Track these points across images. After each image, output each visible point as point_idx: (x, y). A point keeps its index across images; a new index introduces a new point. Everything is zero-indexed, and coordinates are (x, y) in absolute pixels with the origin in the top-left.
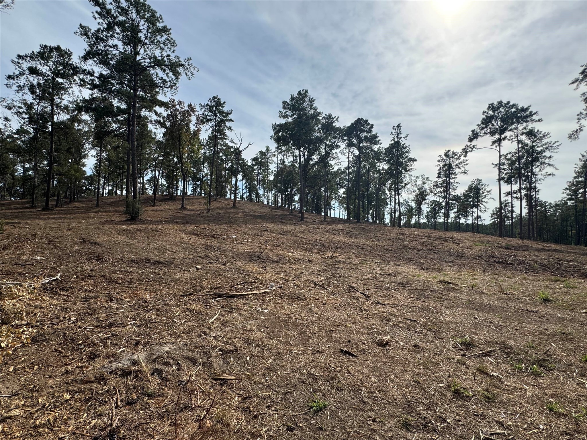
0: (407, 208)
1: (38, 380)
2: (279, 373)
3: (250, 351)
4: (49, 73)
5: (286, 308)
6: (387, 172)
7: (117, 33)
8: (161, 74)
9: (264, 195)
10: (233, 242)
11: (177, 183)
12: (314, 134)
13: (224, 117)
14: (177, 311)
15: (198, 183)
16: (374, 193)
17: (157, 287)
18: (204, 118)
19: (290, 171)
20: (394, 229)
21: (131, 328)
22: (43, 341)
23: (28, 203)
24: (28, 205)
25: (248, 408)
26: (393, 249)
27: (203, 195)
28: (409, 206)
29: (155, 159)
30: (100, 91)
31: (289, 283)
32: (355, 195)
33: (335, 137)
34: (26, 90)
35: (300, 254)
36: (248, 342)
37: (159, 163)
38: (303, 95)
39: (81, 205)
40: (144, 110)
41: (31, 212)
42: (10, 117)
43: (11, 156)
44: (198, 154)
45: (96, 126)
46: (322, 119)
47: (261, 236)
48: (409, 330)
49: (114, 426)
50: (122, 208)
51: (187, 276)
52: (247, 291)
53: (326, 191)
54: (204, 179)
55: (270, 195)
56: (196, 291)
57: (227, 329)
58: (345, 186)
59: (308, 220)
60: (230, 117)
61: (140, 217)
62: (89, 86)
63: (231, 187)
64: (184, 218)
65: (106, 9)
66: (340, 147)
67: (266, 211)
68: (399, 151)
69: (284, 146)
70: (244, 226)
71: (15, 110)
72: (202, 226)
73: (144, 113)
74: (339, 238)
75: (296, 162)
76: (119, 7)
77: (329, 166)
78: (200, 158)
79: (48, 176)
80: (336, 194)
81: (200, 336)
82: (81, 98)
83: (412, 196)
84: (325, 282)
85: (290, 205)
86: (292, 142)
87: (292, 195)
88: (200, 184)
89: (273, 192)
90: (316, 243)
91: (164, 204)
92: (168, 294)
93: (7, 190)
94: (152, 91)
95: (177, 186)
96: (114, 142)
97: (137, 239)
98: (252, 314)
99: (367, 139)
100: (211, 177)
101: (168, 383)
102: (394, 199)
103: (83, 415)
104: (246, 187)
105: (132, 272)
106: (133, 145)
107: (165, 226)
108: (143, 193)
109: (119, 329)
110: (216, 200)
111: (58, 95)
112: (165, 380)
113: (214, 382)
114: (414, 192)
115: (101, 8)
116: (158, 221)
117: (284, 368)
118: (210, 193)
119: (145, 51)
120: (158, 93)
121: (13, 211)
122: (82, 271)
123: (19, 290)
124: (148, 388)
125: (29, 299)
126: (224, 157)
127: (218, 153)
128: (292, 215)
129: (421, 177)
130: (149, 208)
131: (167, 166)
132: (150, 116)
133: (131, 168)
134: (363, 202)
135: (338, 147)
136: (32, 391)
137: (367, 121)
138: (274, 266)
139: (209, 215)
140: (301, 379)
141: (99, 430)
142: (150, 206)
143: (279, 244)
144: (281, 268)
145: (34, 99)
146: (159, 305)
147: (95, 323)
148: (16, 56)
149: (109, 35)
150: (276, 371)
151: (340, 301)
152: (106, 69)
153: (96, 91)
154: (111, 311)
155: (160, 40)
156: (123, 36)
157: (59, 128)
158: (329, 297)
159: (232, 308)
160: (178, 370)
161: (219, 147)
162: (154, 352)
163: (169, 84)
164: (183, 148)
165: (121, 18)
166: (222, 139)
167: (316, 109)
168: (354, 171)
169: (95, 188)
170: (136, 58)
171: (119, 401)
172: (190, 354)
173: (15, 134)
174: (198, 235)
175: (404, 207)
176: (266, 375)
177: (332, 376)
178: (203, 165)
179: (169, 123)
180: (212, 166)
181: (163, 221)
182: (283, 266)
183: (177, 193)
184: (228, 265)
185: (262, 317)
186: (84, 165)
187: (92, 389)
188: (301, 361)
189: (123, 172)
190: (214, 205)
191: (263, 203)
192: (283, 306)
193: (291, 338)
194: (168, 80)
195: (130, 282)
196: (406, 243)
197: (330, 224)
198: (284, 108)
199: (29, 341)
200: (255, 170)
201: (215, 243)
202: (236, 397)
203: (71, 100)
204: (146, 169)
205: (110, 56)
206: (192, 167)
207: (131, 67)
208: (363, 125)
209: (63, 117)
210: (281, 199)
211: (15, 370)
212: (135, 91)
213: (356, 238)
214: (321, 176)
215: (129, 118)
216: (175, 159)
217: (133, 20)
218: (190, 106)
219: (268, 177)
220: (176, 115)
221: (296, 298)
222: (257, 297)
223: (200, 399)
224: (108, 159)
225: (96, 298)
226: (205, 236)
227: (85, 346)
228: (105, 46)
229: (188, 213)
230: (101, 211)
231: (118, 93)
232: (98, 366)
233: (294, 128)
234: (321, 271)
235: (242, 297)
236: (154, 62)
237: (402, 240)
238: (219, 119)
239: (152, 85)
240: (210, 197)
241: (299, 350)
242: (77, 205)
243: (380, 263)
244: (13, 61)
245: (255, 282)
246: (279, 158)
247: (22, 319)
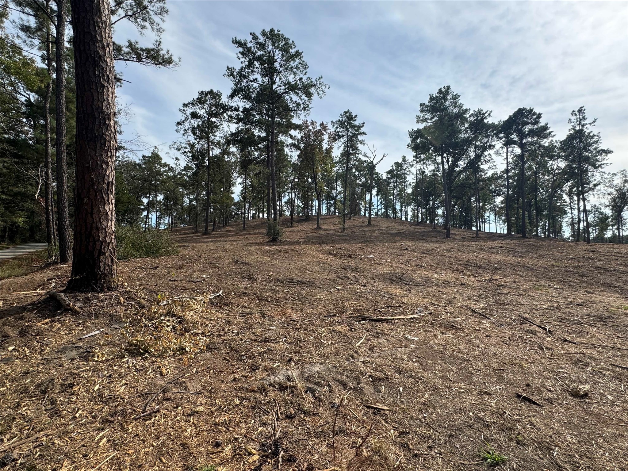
0: (598, 217)
1: (214, 383)
2: (439, 411)
3: (402, 382)
4: (205, 115)
5: (439, 337)
6: (564, 172)
7: (257, 68)
8: (295, 98)
9: (401, 210)
10: (371, 262)
11: (312, 203)
12: (460, 136)
13: (356, 131)
14: (324, 332)
15: (332, 202)
16: (546, 200)
17: (302, 306)
18: (336, 135)
19: (432, 182)
20: (578, 245)
21: (282, 345)
22: (215, 349)
23: (193, 228)
24: (193, 231)
25: (407, 444)
26: (580, 271)
27: (337, 214)
28: (602, 213)
29: (291, 182)
30: (244, 124)
31: (440, 309)
32: (518, 203)
33: (487, 136)
34: (190, 133)
35: (449, 276)
36: (400, 371)
37: (294, 185)
38: (444, 93)
39: (231, 229)
40: (281, 135)
41: (195, 236)
42: (179, 157)
43: (181, 190)
44: (331, 172)
45: (242, 156)
46: (470, 117)
47: (401, 256)
48: (621, 381)
49: (277, 436)
50: (265, 231)
51: (329, 296)
52: (392, 316)
53: (477, 201)
54: (337, 198)
55: (409, 209)
56: (339, 312)
57: (375, 355)
58: (503, 193)
59: (455, 237)
60: (363, 130)
61: (280, 239)
62: (235, 121)
63: (365, 203)
64: (320, 238)
65: (247, 48)
66: (494, 147)
67: (405, 228)
68: (583, 143)
69: (423, 154)
70: (381, 244)
71: (182, 150)
72: (338, 246)
73: (281, 138)
74: (497, 257)
75: (438, 171)
76: (257, 43)
77: (481, 171)
78: (333, 176)
79: (206, 204)
80: (491, 204)
81: (348, 360)
82: (230, 133)
83: (607, 200)
84: (486, 310)
85: (432, 220)
86: (432, 149)
87: (434, 209)
88: (334, 203)
89: (412, 207)
90: (467, 264)
91: (301, 224)
92: (313, 314)
93: (178, 219)
94: (287, 116)
95: (312, 207)
96: (256, 169)
97: (279, 259)
98: (401, 341)
99: (532, 133)
100: (345, 195)
101: (321, 403)
102: (576, 206)
103: (251, 420)
104: (381, 203)
105: (279, 291)
106: (272, 170)
107: (303, 246)
108: (281, 216)
109: (273, 345)
110: (350, 219)
111: (212, 132)
112: (318, 399)
113: (366, 409)
114: (609, 194)
115: (243, 48)
116: (296, 242)
117: (444, 407)
118: (344, 211)
119: (280, 79)
120: (292, 117)
121: (183, 236)
122: (238, 289)
123: (194, 303)
124: (304, 405)
125: (202, 312)
126: (357, 173)
127: (351, 169)
128: (435, 231)
129: (619, 174)
130: (287, 229)
131: (303, 187)
132: (286, 141)
133: (271, 191)
134: (529, 212)
135: (491, 147)
136: (210, 392)
137: (531, 110)
138: (420, 289)
139: (343, 234)
140: (466, 422)
141: (266, 438)
142: (288, 227)
143: (423, 264)
144: (429, 291)
145: (196, 139)
146: (306, 324)
147: (253, 337)
148: (182, 105)
149: (250, 71)
150: (435, 408)
151: (508, 334)
152: (249, 103)
153: (241, 124)
154: (264, 327)
155: (293, 65)
156: (261, 69)
157: (214, 161)
158: (493, 328)
159: (378, 333)
160: (330, 392)
161: (352, 163)
162: (306, 370)
163: (302, 106)
164: (317, 168)
165: (260, 53)
166: (355, 154)
167: (461, 106)
168: (515, 175)
169: (242, 213)
170: (272, 87)
171: (279, 413)
172: (339, 377)
173: (182, 170)
174: (334, 255)
175: (592, 215)
176: (424, 411)
177: (509, 425)
178: (336, 183)
179: (303, 145)
180: (346, 183)
181: (300, 242)
182: (431, 289)
183: (312, 214)
184: (369, 286)
185: (412, 346)
186: (232, 193)
187: (256, 398)
188: (466, 402)
189: (264, 196)
190: (348, 223)
191: (401, 219)
192: (435, 335)
193: (449, 373)
194: (301, 103)
195: (278, 300)
196: (599, 263)
197: (484, 241)
198: (422, 111)
199: (205, 348)
200: (390, 183)
201: (353, 263)
202: (392, 430)
203: (222, 135)
204: (284, 192)
205: (251, 90)
206: (326, 186)
207: (269, 96)
208: (526, 117)
209: (216, 151)
210: (422, 214)
211: (197, 372)
212: (273, 118)
213: (523, 258)
214: (470, 184)
215: (268, 145)
216: (310, 180)
217: (269, 52)
218: (322, 125)
219: (405, 190)
220: (309, 136)
221: (450, 326)
222: (405, 323)
223: (354, 425)
224: (251, 186)
225: (251, 314)
226: (342, 256)
227: (247, 357)
228: (247, 82)
229: (323, 232)
230: (247, 234)
231: (259, 123)
232: (259, 377)
233: (434, 132)
234: (480, 296)
235: (388, 321)
236: (288, 87)
237: (593, 259)
238: (351, 134)
239: (288, 110)
240: (344, 215)
241: (460, 388)
242: (229, 229)
243: (562, 288)
244: (180, 110)
245: (400, 306)
246: (418, 168)
247: (197, 328)
